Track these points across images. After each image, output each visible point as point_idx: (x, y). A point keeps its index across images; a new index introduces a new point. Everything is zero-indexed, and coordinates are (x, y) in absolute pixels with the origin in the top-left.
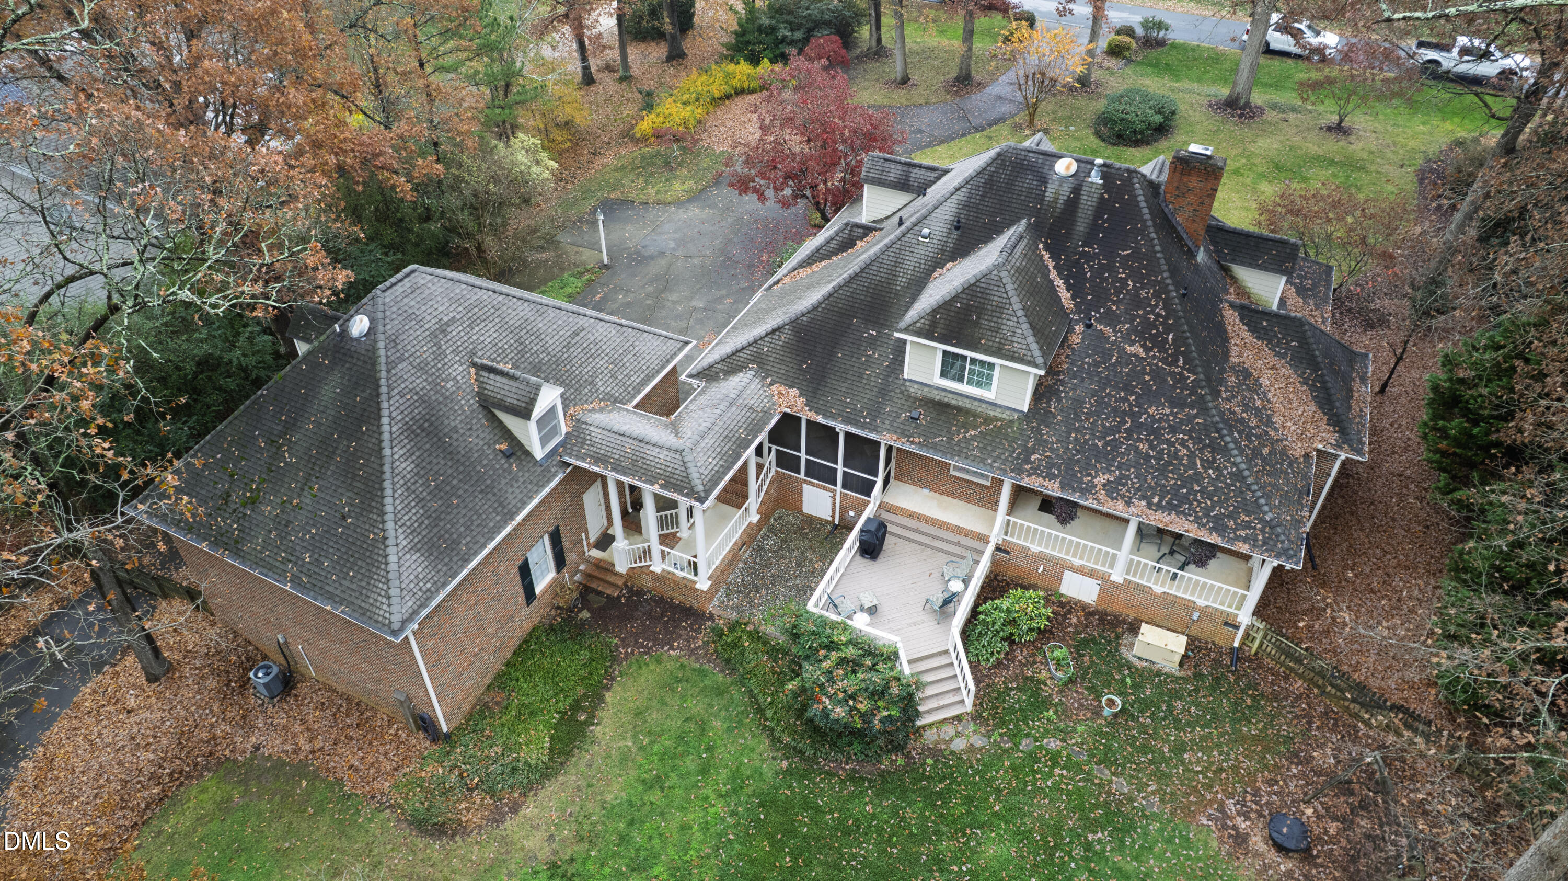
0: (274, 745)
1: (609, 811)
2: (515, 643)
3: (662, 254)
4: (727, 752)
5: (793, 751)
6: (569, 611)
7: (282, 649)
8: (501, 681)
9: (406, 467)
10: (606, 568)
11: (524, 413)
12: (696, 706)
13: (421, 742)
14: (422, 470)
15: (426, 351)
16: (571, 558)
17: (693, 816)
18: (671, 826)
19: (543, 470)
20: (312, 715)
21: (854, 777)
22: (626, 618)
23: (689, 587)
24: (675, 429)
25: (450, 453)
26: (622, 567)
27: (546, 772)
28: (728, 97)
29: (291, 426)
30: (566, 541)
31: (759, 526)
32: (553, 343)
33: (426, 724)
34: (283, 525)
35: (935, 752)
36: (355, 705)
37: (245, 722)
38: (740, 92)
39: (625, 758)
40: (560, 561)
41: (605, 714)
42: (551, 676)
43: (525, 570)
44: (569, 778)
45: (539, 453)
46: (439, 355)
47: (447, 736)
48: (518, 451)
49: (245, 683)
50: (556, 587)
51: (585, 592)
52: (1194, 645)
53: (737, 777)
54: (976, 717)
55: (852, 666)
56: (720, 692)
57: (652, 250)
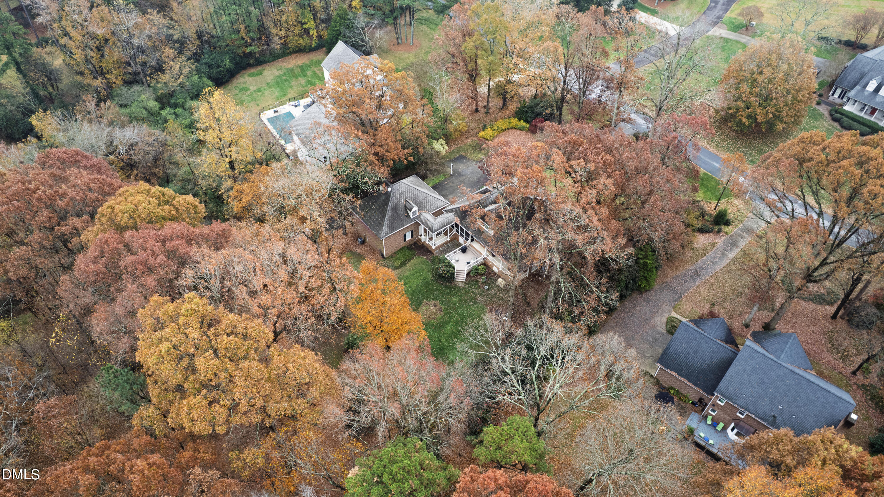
0: (359, 251)
1: (404, 276)
2: (400, 247)
3: (465, 175)
4: (425, 274)
5: (434, 277)
6: (411, 245)
7: (364, 236)
8: (396, 253)
9: (390, 214)
10: (420, 240)
11: (410, 211)
12: (424, 266)
13: (381, 258)
14: (392, 215)
15: (398, 196)
16: (415, 236)
17: (416, 281)
18: (412, 281)
19: (412, 220)
20: (366, 248)
21: (441, 284)
22: (420, 249)
23: (431, 247)
24: (435, 219)
25: (397, 214)
26: (423, 241)
27: (397, 268)
28: (508, 129)
29: (376, 202)
30: (414, 233)
31: (449, 241)
32: (421, 199)
33: (382, 255)
34: (370, 217)
35: (456, 285)
36: (373, 249)
37: (356, 246)
38: (512, 128)
39: (410, 270)
40: (412, 236)
41: (410, 263)
42: (404, 255)
43: (405, 236)
44: (400, 270)
45: (412, 217)
46: (400, 197)
47: (385, 258)
48: (408, 216)
49: (357, 240)
50: (410, 240)
51: (415, 243)
52: (506, 284)
53: (425, 278)
54: (465, 283)
55: (447, 266)
56: (429, 266)
57: (463, 173)
